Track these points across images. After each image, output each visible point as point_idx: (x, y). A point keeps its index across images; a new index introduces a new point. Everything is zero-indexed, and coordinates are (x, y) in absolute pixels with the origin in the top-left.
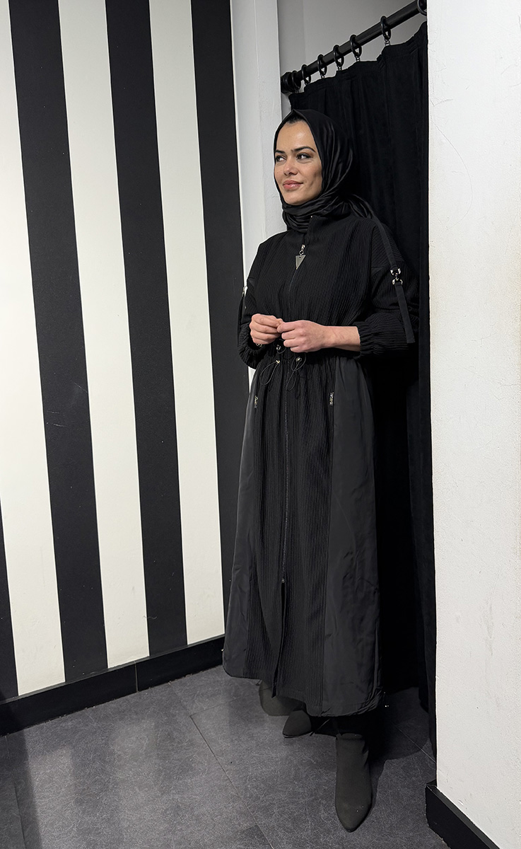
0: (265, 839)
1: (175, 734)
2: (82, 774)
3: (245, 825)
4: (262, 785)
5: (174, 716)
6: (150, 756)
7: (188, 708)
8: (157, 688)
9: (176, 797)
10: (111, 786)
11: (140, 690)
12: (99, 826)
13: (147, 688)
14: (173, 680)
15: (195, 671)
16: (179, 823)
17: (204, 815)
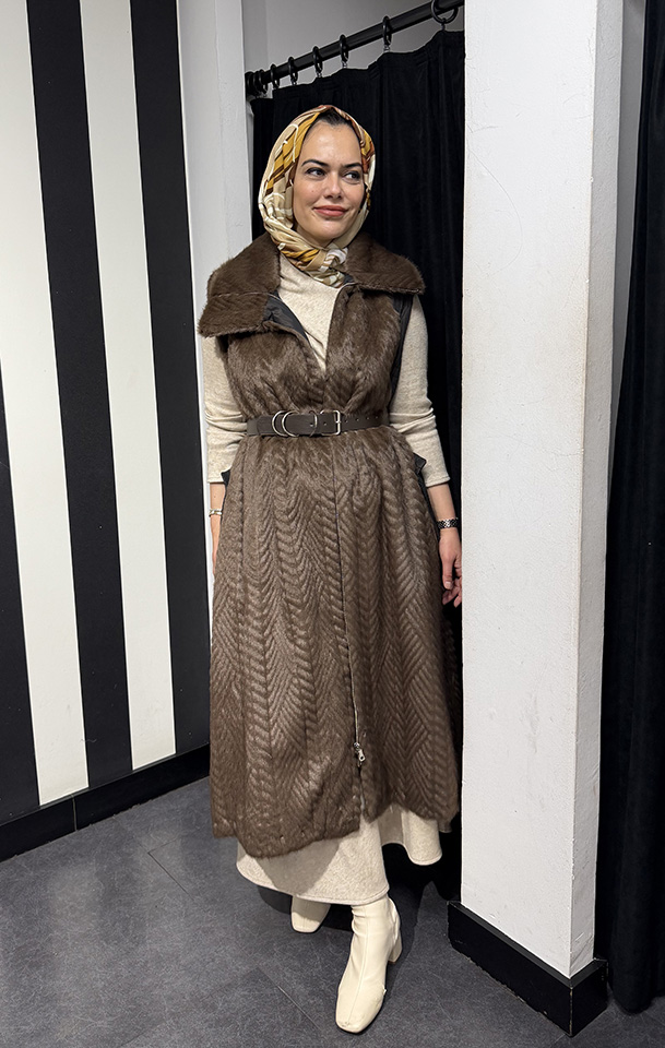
0: (271, 982)
1: (136, 875)
2: (31, 933)
3: (245, 969)
4: (254, 923)
5: (129, 855)
6: (110, 904)
7: (143, 843)
8: (99, 823)
9: (154, 946)
10: (70, 944)
11: (79, 828)
12: (67, 990)
13: (88, 825)
14: (117, 813)
15: (142, 800)
16: (164, 976)
17: (193, 963)
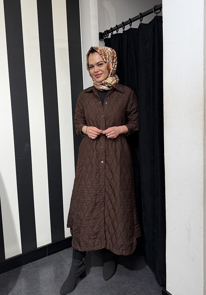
1: (64, 272)
5: (63, 265)
6: (56, 281)
7: (67, 261)
8: (55, 254)
11: (48, 255)
13: (51, 255)
14: (60, 251)
